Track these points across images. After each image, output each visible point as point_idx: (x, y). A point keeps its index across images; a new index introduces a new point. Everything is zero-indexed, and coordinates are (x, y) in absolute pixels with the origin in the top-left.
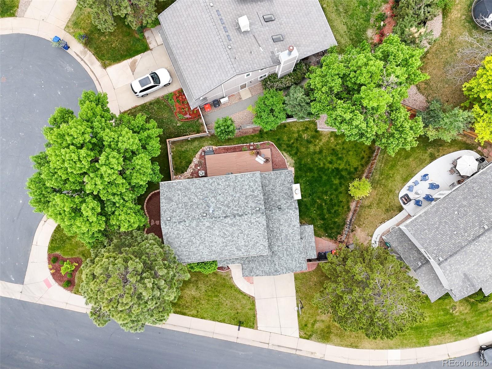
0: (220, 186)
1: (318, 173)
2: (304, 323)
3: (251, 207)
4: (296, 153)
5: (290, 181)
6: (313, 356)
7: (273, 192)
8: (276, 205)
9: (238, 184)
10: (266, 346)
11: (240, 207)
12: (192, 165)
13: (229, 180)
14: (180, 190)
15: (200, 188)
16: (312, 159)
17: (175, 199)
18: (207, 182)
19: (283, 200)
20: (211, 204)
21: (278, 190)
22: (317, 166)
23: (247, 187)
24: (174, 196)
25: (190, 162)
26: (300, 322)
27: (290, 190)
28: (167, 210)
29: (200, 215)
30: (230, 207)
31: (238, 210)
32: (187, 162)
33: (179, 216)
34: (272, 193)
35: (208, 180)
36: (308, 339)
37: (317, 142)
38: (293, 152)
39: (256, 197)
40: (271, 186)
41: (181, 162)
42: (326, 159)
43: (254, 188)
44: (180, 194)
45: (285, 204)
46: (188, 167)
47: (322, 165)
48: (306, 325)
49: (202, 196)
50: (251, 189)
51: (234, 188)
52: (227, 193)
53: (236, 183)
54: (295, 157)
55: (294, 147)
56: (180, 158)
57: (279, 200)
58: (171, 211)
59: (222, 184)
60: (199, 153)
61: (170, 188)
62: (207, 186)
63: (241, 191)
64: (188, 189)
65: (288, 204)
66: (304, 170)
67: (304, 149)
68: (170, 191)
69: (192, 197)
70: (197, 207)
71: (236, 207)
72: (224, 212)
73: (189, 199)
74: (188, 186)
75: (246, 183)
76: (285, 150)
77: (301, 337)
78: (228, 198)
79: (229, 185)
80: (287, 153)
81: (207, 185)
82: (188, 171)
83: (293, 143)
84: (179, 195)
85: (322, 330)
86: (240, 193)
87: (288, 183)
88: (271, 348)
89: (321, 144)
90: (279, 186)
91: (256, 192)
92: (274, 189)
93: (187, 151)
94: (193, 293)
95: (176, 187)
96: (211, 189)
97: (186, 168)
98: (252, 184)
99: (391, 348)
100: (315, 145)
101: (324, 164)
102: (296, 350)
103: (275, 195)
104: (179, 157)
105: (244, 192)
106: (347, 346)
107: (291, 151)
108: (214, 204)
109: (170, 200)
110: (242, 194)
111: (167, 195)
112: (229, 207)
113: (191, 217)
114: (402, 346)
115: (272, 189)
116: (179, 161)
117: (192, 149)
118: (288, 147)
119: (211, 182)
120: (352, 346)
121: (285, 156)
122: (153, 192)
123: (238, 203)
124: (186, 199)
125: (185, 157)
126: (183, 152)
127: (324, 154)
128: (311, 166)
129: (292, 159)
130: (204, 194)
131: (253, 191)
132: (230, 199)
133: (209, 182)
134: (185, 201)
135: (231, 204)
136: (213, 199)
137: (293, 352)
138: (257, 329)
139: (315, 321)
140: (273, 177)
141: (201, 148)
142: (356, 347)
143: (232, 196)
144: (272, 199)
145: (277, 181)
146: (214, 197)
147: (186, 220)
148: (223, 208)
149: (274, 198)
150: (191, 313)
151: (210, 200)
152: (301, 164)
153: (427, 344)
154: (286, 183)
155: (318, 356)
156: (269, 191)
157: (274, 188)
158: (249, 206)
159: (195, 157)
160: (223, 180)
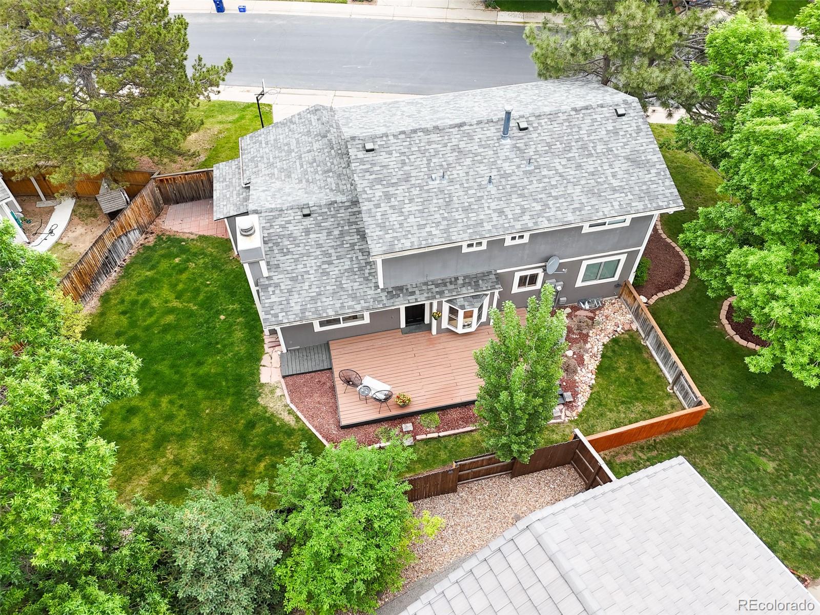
0: (493, 206)
1: (182, 375)
3: (390, 153)
4: (251, 425)
5: (271, 289)
7: (326, 254)
8: (316, 219)
9: (437, 216)
11: (423, 152)
12: (592, 364)
13: (468, 227)
14: (614, 190)
15: (556, 198)
16: (194, 414)
17: (620, 166)
18: (539, 216)
19: (297, 234)
20: (512, 155)
21: (312, 263)
22: (181, 397)
23: (407, 208)
24: (627, 172)
25: (601, 370)
27: (274, 262)
28: (634, 135)
29: (535, 125)
30: (453, 150)
31: (429, 143)
32: (611, 368)
33: (594, 120)
34: (331, 251)
35: (536, 223)
37: (170, 472)
38: (259, 429)
39: (379, 181)
40: (334, 271)
41: (630, 369)
42: (147, 420)
43: (384, 207)
44: (610, 178)
45: (289, 222)
46: (603, 356)
47: (164, 401)
49: (545, 176)
50: (394, 202)
51: (448, 204)
52: (470, 188)
53: (444, 218)
54: (256, 415)
55: (255, 447)
56: (637, 379)
57: (307, 232)
58: (621, 133)
59: (488, 212)
60: (582, 400)
61: (648, 193)
62: (534, 204)
63: (425, 195)
64: (590, 192)
65: (280, 221)
66: (227, 380)
67: (219, 444)
68: (645, 183)
69: (572, 172)
70: (549, 145)
71: (437, 152)
72: (471, 138)
73: (579, 167)
74: (594, 201)
75: (412, 219)
76: (290, 432)
78: (462, 174)
79: (465, 210)
80: (284, 425)
81: (538, 207)
82: (601, 348)
83: (259, 459)
84: (614, 175)
86: (428, 191)
87: (277, 285)
89: (154, 470)
90: (307, 272)
91: (379, 194)
92: (324, 263)
93: (623, 403)
95: (630, 197)
96: (522, 196)
97: (610, 354)
98: (394, 218)
100: (177, 462)
101: (155, 405)
103: (319, 246)
104: (643, 383)
105: (416, 191)
107: (266, 433)
108: (502, 154)
109: (635, 161)
110: (421, 187)
111: (649, 172)
112: (456, 149)
113: (560, 120)
115: (330, 263)
116: (638, 372)
117: (611, 411)
118: (279, 445)
119: (526, 217)
121: (291, 412)
122: (677, 289)
123: (429, 160)
124: (590, 165)
125: (623, 384)
126: (637, 399)
127: (149, 437)
128: (201, 393)
129: (265, 408)
130: (539, 181)
131: (388, 196)
132: (458, 172)
133: (532, 217)
134: (590, 160)
135: (451, 158)
136: (507, 167)
140: (328, 301)
141: (580, 416)
143: (451, 181)
144: (329, 233)
145: (315, 289)
146: (505, 176)
147: (573, 113)
148: (474, 147)
149: (323, 236)
151: (518, 167)
152: (238, 394)
154: (286, 284)
156: (338, 258)
157: (326, 266)
158: (395, 154)
159: (591, 387)
160: (487, 226)
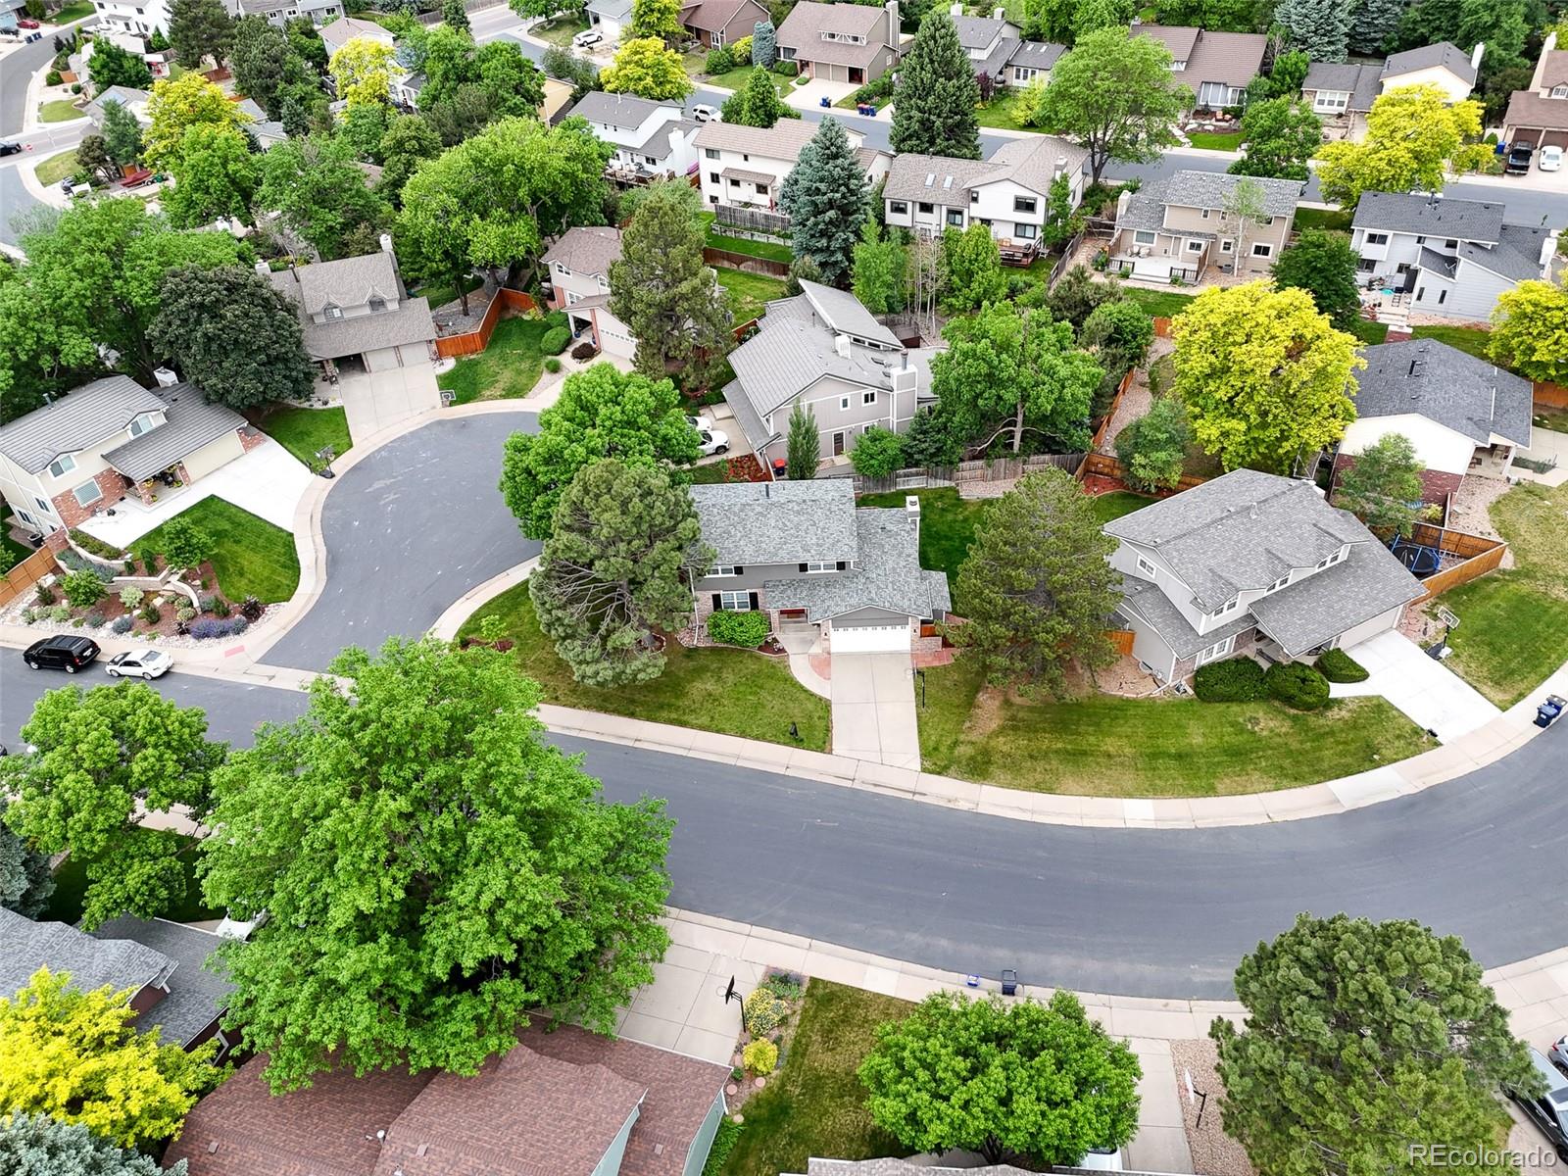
2: (931, 744)
6: (950, 805)
10: (848, 784)
26: (922, 745)
36: (939, 773)
48: (936, 749)
77: (924, 770)
85: (972, 758)
88: (857, 785)
94: (709, 687)
99: (1130, 796)
102: (914, 793)
106: (1027, 788)
114: (1153, 791)
120: (1039, 788)
137: (909, 796)
138: (830, 752)
139: (956, 743)
142: (1051, 791)
150: (699, 722)
153: (1210, 791)
155: (963, 806)
